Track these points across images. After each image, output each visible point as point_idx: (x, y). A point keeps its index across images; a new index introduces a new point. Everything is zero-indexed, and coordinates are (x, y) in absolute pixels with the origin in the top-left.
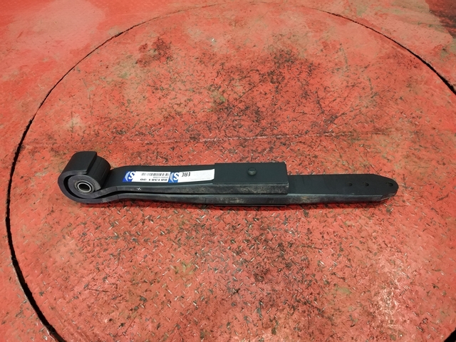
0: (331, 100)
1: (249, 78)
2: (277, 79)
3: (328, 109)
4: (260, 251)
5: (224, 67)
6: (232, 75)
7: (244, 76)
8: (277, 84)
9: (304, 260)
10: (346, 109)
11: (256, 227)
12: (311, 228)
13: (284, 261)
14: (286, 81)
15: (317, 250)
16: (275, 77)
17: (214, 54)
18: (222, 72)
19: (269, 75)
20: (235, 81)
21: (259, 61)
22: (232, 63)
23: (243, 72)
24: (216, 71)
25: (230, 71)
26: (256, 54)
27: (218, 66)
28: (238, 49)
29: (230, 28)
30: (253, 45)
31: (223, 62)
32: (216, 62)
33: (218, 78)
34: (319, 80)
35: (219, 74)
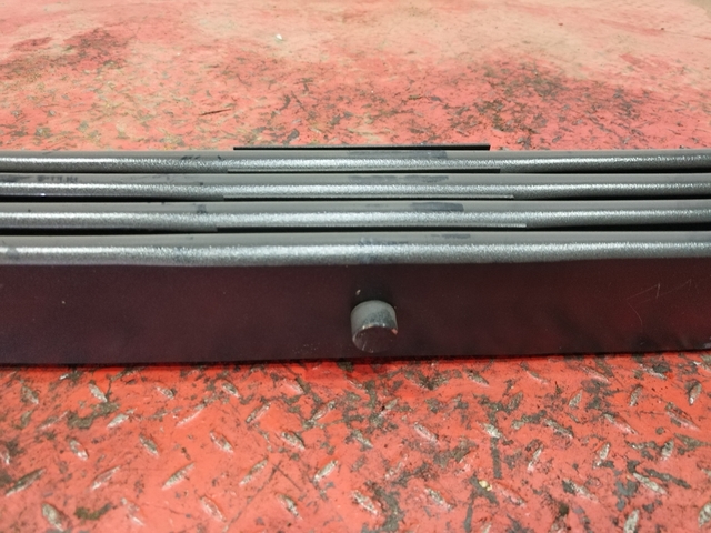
1: (409, 116)
2: (518, 121)
5: (311, 88)
6: (341, 106)
7: (387, 109)
8: (521, 135)
14: (553, 126)
16: (506, 117)
17: (275, 62)
18: (303, 98)
19: (482, 111)
20: (353, 121)
21: (437, 80)
22: (339, 80)
23: (383, 101)
24: (279, 94)
25: (334, 96)
26: (420, 67)
27: (288, 85)
28: (358, 56)
29: (329, 24)
30: (405, 50)
31: (306, 76)
32: (283, 76)
33: (287, 112)
34: (676, 129)
35: (293, 100)
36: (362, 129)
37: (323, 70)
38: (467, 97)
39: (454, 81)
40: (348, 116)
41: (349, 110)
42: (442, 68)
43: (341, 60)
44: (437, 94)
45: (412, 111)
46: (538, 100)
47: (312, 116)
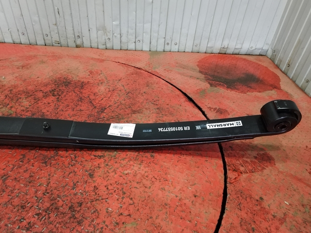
0: (99, 100)
2: (58, 93)
3: (98, 105)
4: (51, 219)
5: (12, 92)
6: (19, 96)
7: (29, 95)
8: (58, 96)
9: (94, 212)
10: (111, 103)
11: (46, 200)
12: (96, 185)
13: (75, 220)
14: (65, 94)
15: (104, 200)
16: (56, 93)
17: (3, 86)
18: (10, 95)
19: (51, 92)
20: (22, 99)
21: (42, 85)
22: (19, 89)
23: (29, 93)
24: (4, 95)
25: (17, 93)
26: (39, 82)
27: (6, 92)
28: (24, 81)
29: (18, 70)
30: (37, 77)
31: (11, 89)
32: (5, 90)
33: (6, 99)
34: (89, 90)
35: (8, 97)
36: (23, 101)
37: (15, 86)
38: (48, 89)
39: (46, 85)
40: (20, 98)
41: (21, 97)
42: (44, 81)
43: (20, 82)
44: (42, 89)
45: (35, 95)
46: (64, 88)
47: (12, 100)
